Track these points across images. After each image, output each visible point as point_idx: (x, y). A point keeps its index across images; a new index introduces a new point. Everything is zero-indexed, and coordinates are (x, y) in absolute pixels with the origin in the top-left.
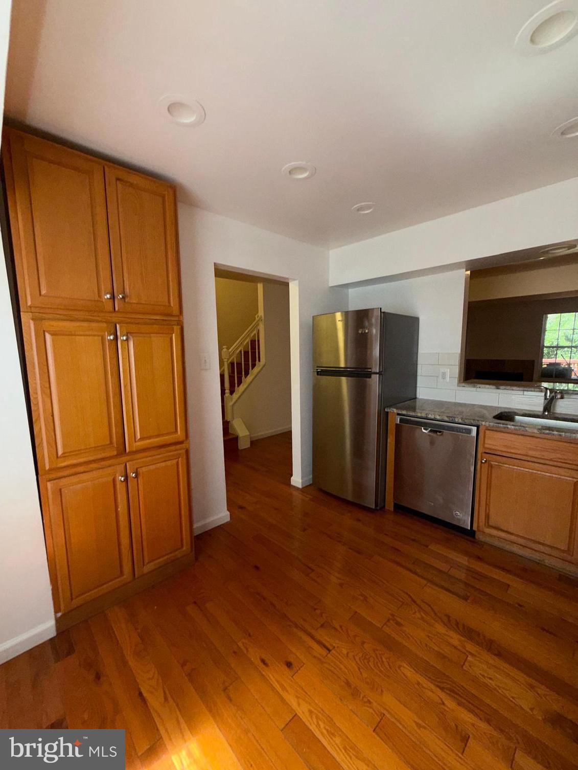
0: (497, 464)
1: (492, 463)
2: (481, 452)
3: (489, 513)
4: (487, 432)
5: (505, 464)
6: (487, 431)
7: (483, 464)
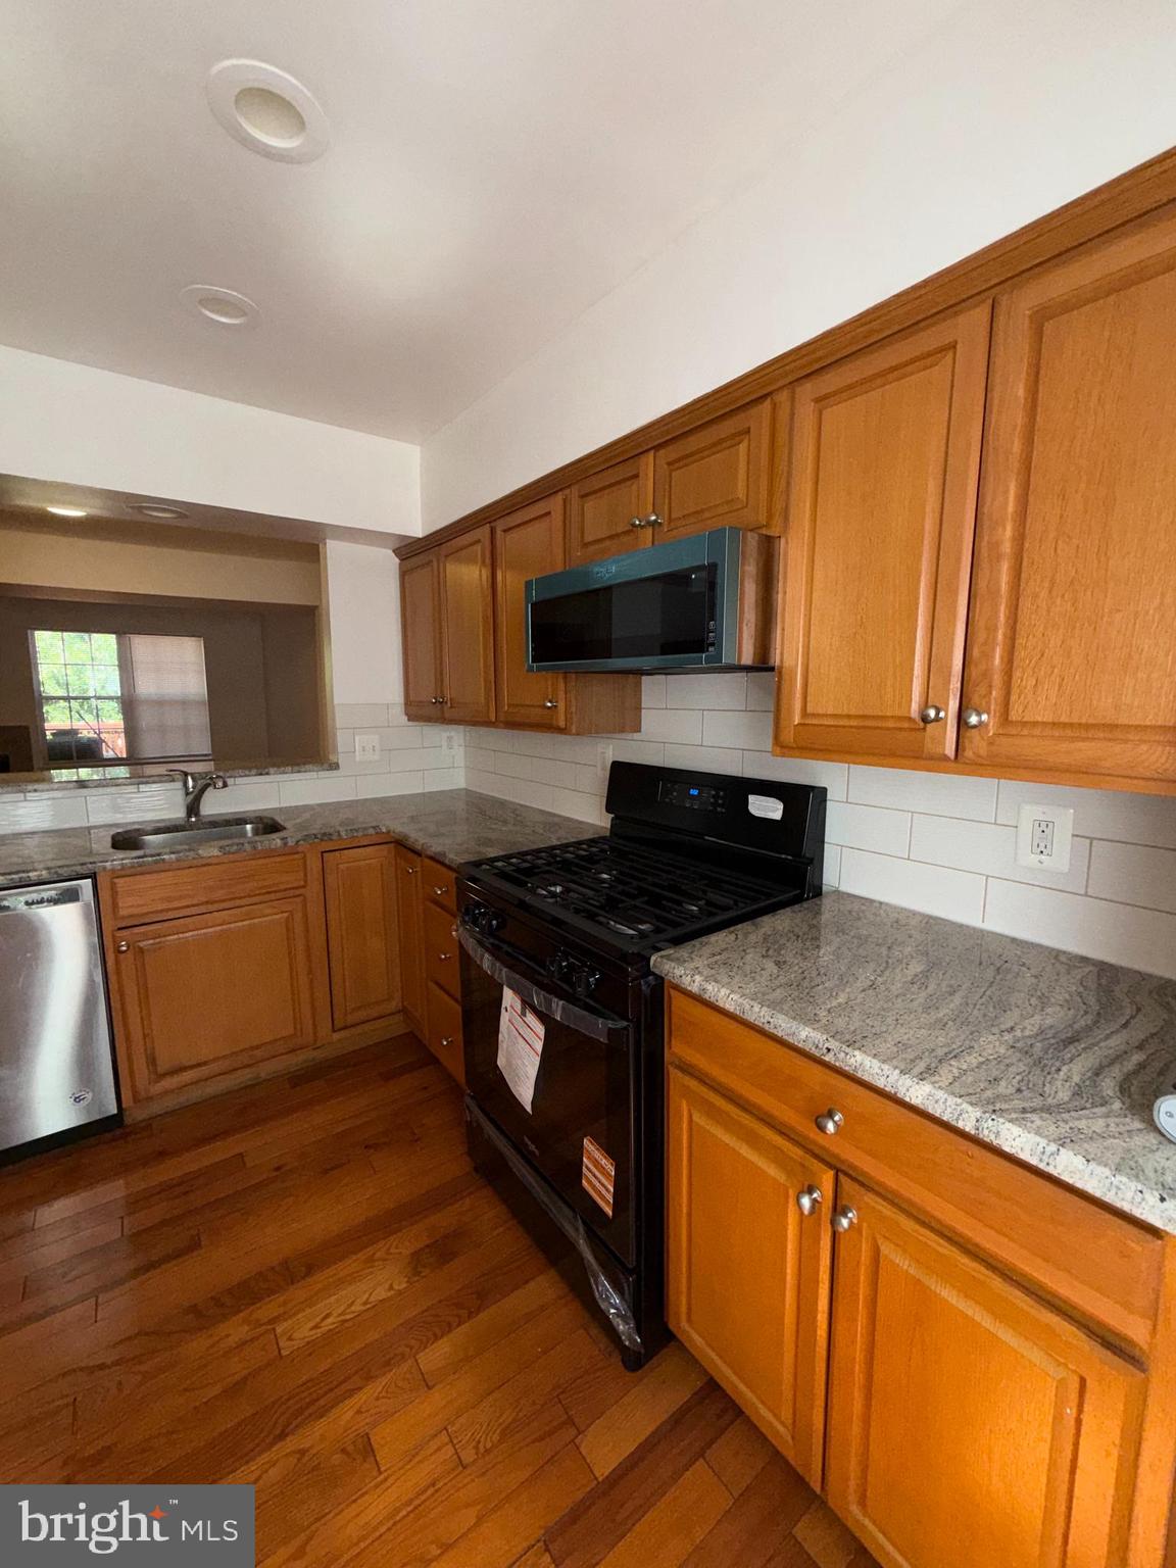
0: (151, 942)
1: (141, 944)
2: (110, 929)
3: (153, 1053)
4: (120, 882)
5: (169, 935)
6: (116, 880)
7: (122, 956)
